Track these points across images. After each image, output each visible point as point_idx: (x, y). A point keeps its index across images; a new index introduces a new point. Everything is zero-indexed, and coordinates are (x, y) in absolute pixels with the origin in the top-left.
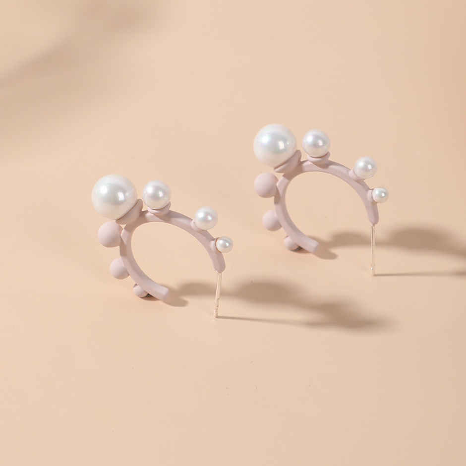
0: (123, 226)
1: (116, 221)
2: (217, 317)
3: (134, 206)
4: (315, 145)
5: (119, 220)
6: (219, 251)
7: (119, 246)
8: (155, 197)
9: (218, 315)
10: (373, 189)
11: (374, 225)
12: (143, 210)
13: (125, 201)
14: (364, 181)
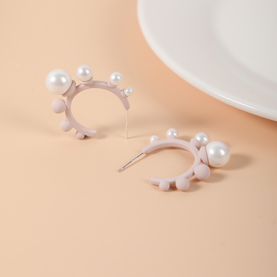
1: (62, 96)
2: (128, 138)
6: (126, 96)
7: (65, 112)
8: (84, 74)
12: (77, 85)
13: (67, 82)
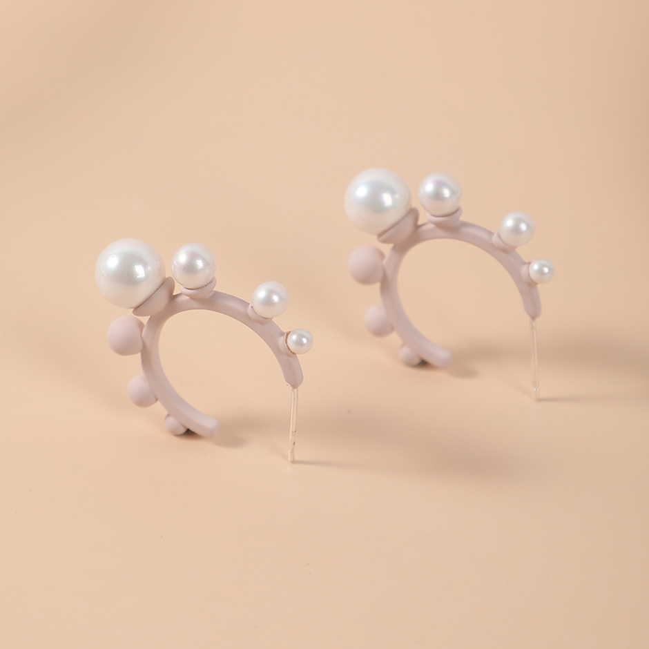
0: (145, 320)
1: (134, 312)
2: (294, 462)
3: (160, 287)
4: (437, 196)
5: (138, 309)
6: (291, 352)
7: (139, 354)
8: (190, 268)
9: (296, 459)
10: (529, 263)
11: (534, 317)
12: (174, 294)
13: (147, 278)
14: (517, 250)
